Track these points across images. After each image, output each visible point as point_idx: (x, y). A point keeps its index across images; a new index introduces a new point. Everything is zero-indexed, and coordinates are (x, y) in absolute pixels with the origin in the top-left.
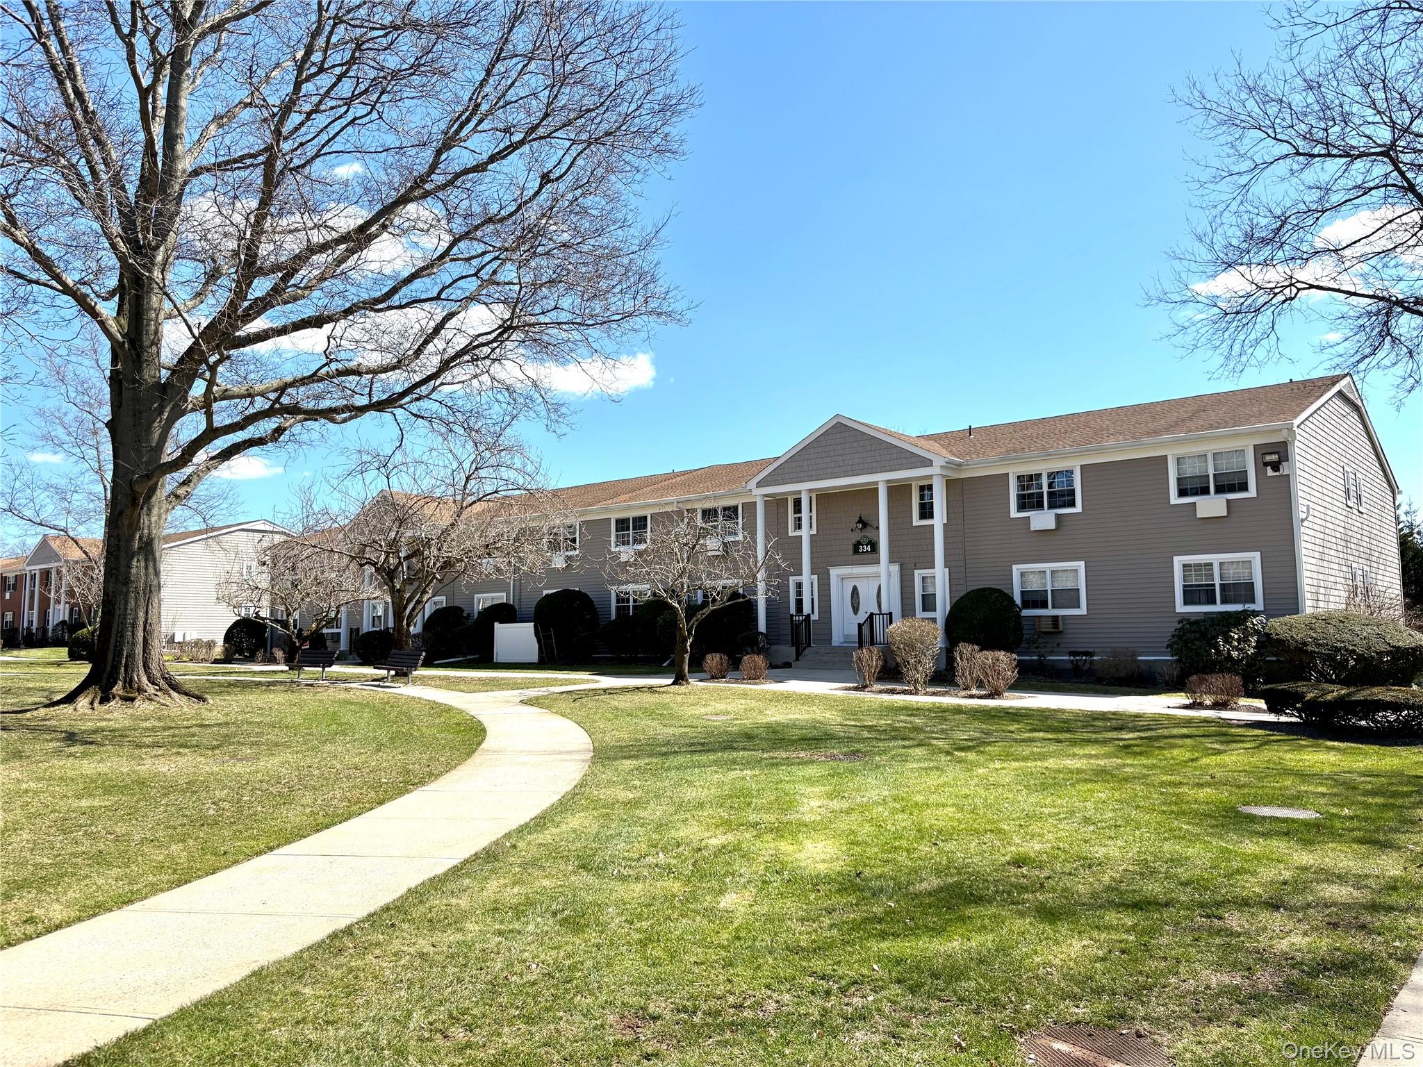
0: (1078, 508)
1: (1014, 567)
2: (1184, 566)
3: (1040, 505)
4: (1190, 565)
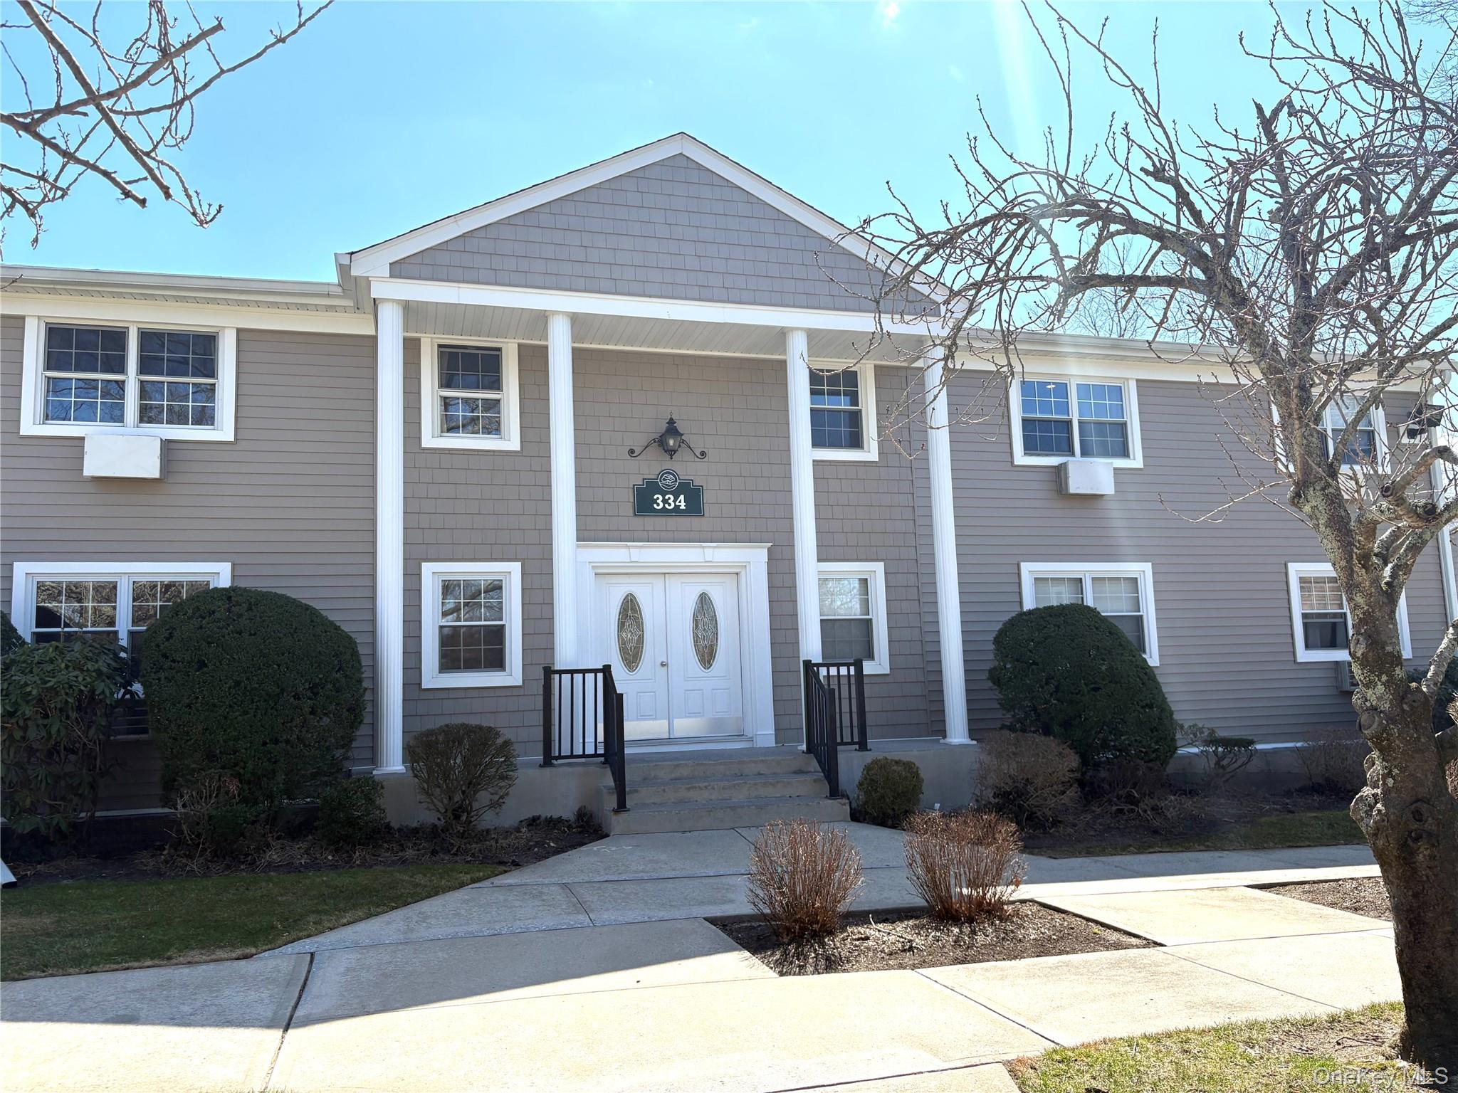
0: (1136, 460)
1: (1026, 568)
2: (1301, 580)
4: (1308, 580)
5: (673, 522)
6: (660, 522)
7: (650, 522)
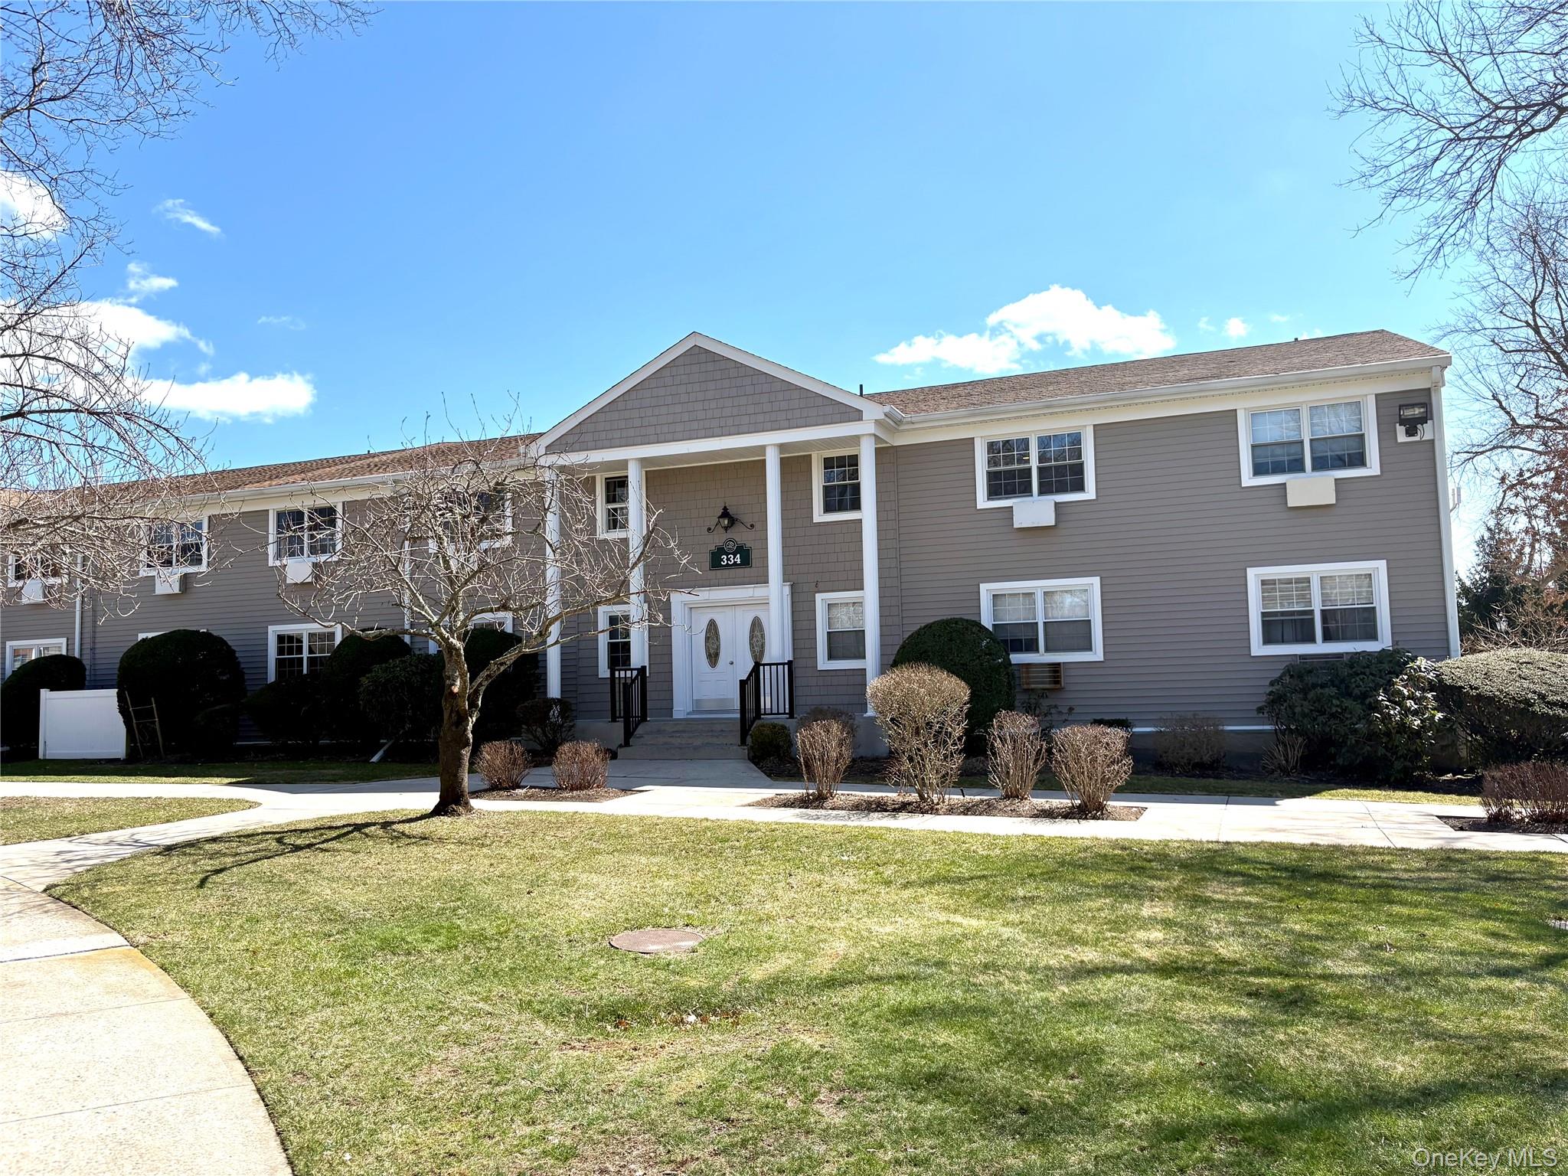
0: (1090, 493)
1: (984, 587)
2: (1264, 583)
3: (1026, 490)
4: (1273, 582)
5: (732, 572)
6: (726, 573)
7: (719, 573)
